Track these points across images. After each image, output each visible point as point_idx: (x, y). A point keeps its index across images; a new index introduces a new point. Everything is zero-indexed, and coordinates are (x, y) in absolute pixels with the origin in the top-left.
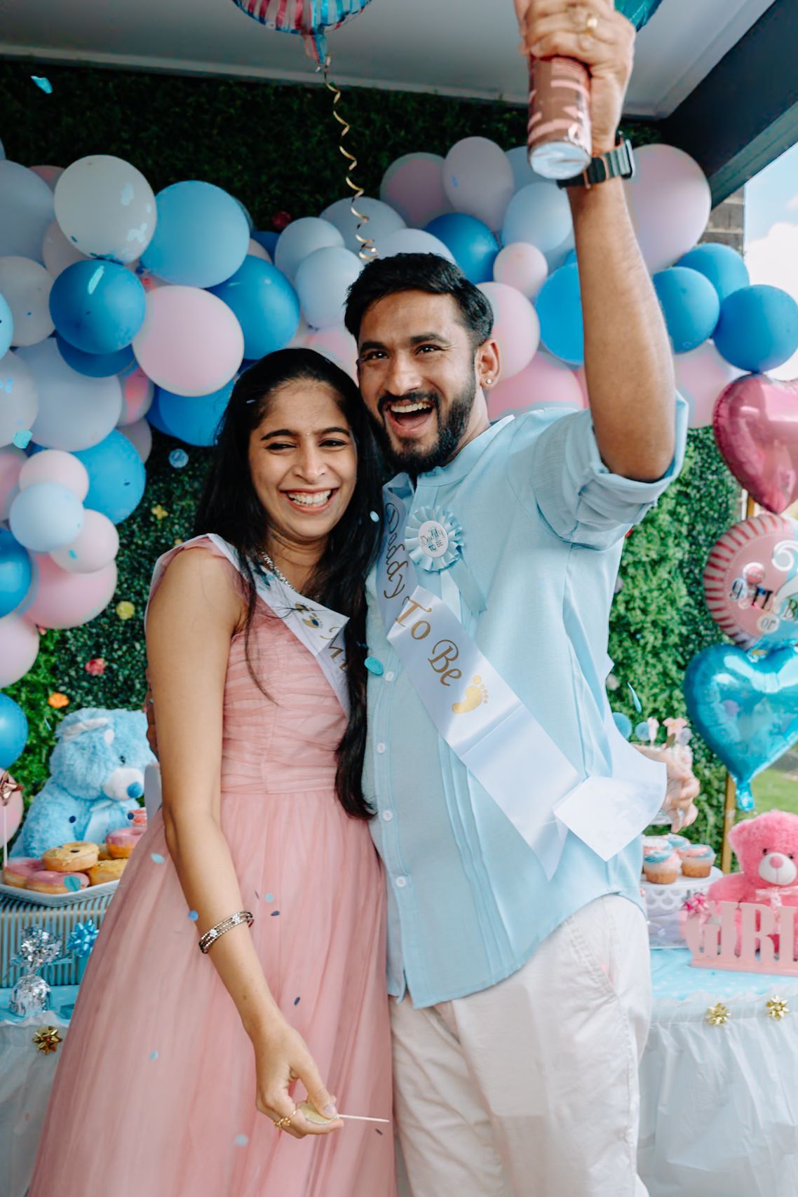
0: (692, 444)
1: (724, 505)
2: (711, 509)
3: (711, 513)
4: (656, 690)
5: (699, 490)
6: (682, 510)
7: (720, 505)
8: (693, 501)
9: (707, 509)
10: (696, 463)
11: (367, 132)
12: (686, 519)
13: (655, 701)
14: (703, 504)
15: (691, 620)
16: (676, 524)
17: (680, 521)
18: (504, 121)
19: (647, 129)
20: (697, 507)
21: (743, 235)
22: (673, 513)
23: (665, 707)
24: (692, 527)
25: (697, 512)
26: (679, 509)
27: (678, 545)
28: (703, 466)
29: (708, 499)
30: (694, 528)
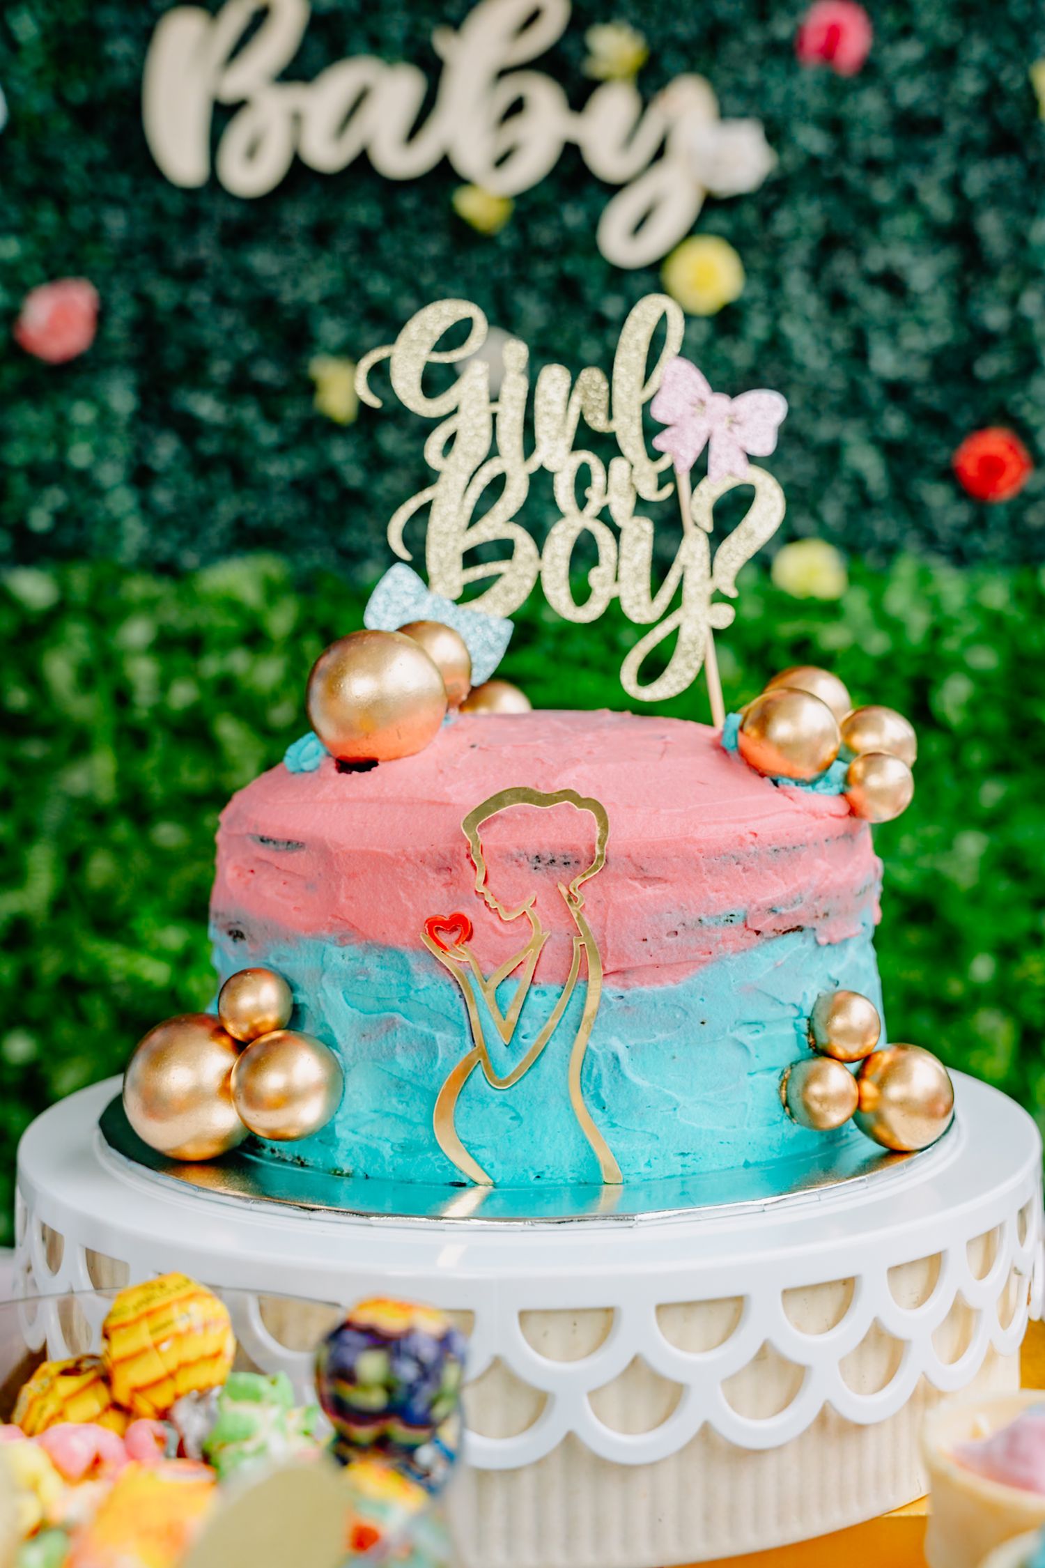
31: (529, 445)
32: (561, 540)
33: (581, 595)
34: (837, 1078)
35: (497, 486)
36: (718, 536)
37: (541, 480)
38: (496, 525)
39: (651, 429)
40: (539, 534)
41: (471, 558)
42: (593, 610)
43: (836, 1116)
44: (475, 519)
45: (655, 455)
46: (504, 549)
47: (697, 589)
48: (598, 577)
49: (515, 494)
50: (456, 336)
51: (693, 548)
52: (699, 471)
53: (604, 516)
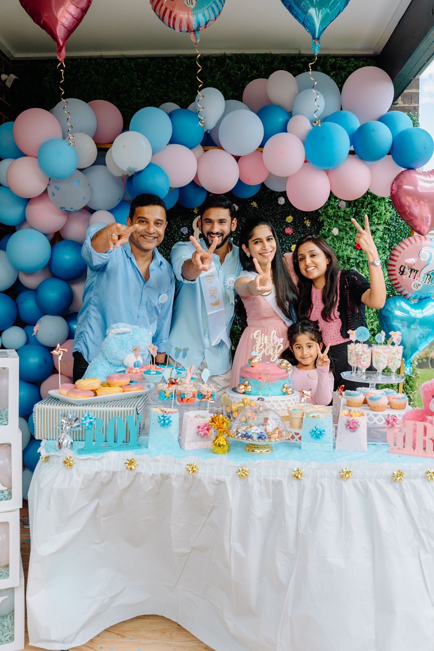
0: (391, 206)
1: (407, 234)
2: (401, 236)
3: (401, 238)
4: (372, 320)
5: (395, 227)
6: (386, 236)
7: (406, 234)
8: (392, 233)
9: (399, 236)
10: (393, 214)
11: (239, 73)
12: (388, 241)
13: (372, 325)
14: (397, 234)
15: (391, 288)
16: (384, 243)
17: (385, 242)
18: (301, 62)
19: (369, 60)
20: (394, 235)
21: (418, 107)
22: (382, 238)
23: (377, 328)
24: (391, 244)
25: (394, 238)
26: (385, 236)
27: (384, 253)
28: (397, 216)
29: (400, 231)
30: (392, 245)
31: (264, 341)
32: (266, 350)
33: (267, 353)
34: (285, 389)
35: (261, 345)
36: (278, 349)
37: (265, 344)
38: (261, 348)
39: (273, 341)
40: (265, 349)
41: (259, 350)
42: (268, 355)
43: (285, 392)
44: (260, 347)
45: (273, 343)
46: (261, 349)
47: (276, 354)
48: (269, 352)
49: (263, 345)
50: (259, 333)
51: (276, 350)
52: (277, 344)
53: (270, 347)
